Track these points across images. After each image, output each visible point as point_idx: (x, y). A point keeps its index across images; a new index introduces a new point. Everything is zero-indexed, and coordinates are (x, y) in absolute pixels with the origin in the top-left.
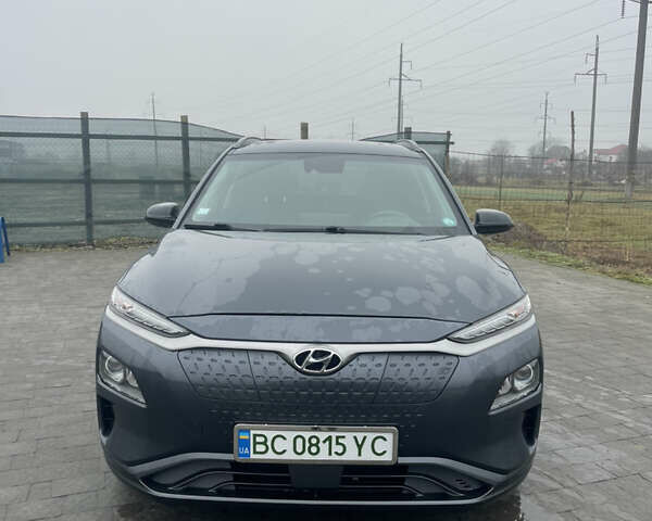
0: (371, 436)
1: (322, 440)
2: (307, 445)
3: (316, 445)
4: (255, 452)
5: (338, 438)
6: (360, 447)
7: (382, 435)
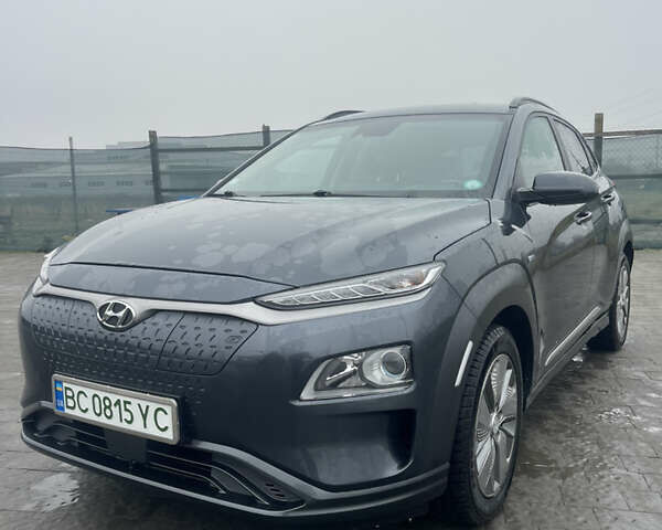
0: (153, 407)
1: (113, 403)
2: (103, 406)
3: (110, 408)
4: (67, 407)
5: (125, 402)
6: (145, 417)
7: (163, 407)
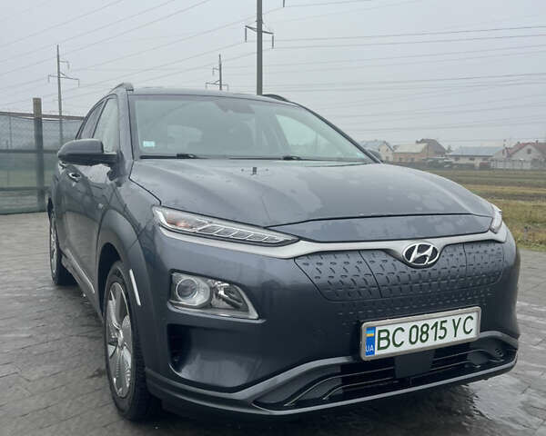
0: (463, 318)
1: (430, 327)
2: (420, 333)
3: (426, 333)
4: (379, 348)
5: (442, 323)
6: (456, 328)
7: (469, 315)
